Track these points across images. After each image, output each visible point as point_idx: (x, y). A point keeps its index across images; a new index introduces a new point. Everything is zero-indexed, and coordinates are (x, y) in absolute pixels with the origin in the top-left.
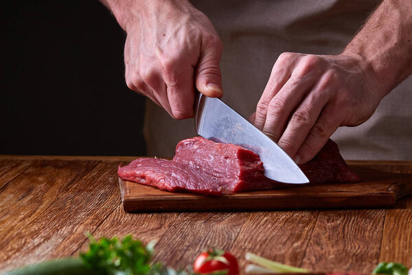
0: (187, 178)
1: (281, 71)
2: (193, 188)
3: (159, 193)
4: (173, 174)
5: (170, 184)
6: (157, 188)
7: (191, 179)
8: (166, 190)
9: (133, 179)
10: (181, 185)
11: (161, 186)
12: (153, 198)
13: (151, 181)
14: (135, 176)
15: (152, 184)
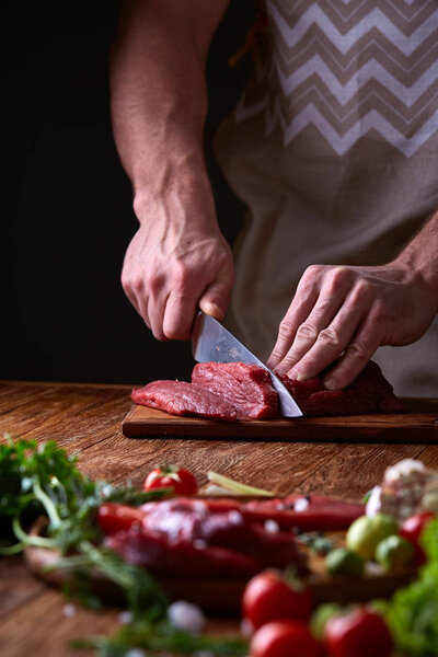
0: (199, 401)
1: (307, 288)
2: (203, 412)
3: (167, 416)
4: (184, 397)
5: (178, 407)
6: (166, 412)
7: (203, 402)
8: (174, 414)
9: (143, 402)
10: (190, 408)
11: (168, 409)
12: (158, 422)
13: (160, 404)
14: (145, 398)
15: (161, 408)
